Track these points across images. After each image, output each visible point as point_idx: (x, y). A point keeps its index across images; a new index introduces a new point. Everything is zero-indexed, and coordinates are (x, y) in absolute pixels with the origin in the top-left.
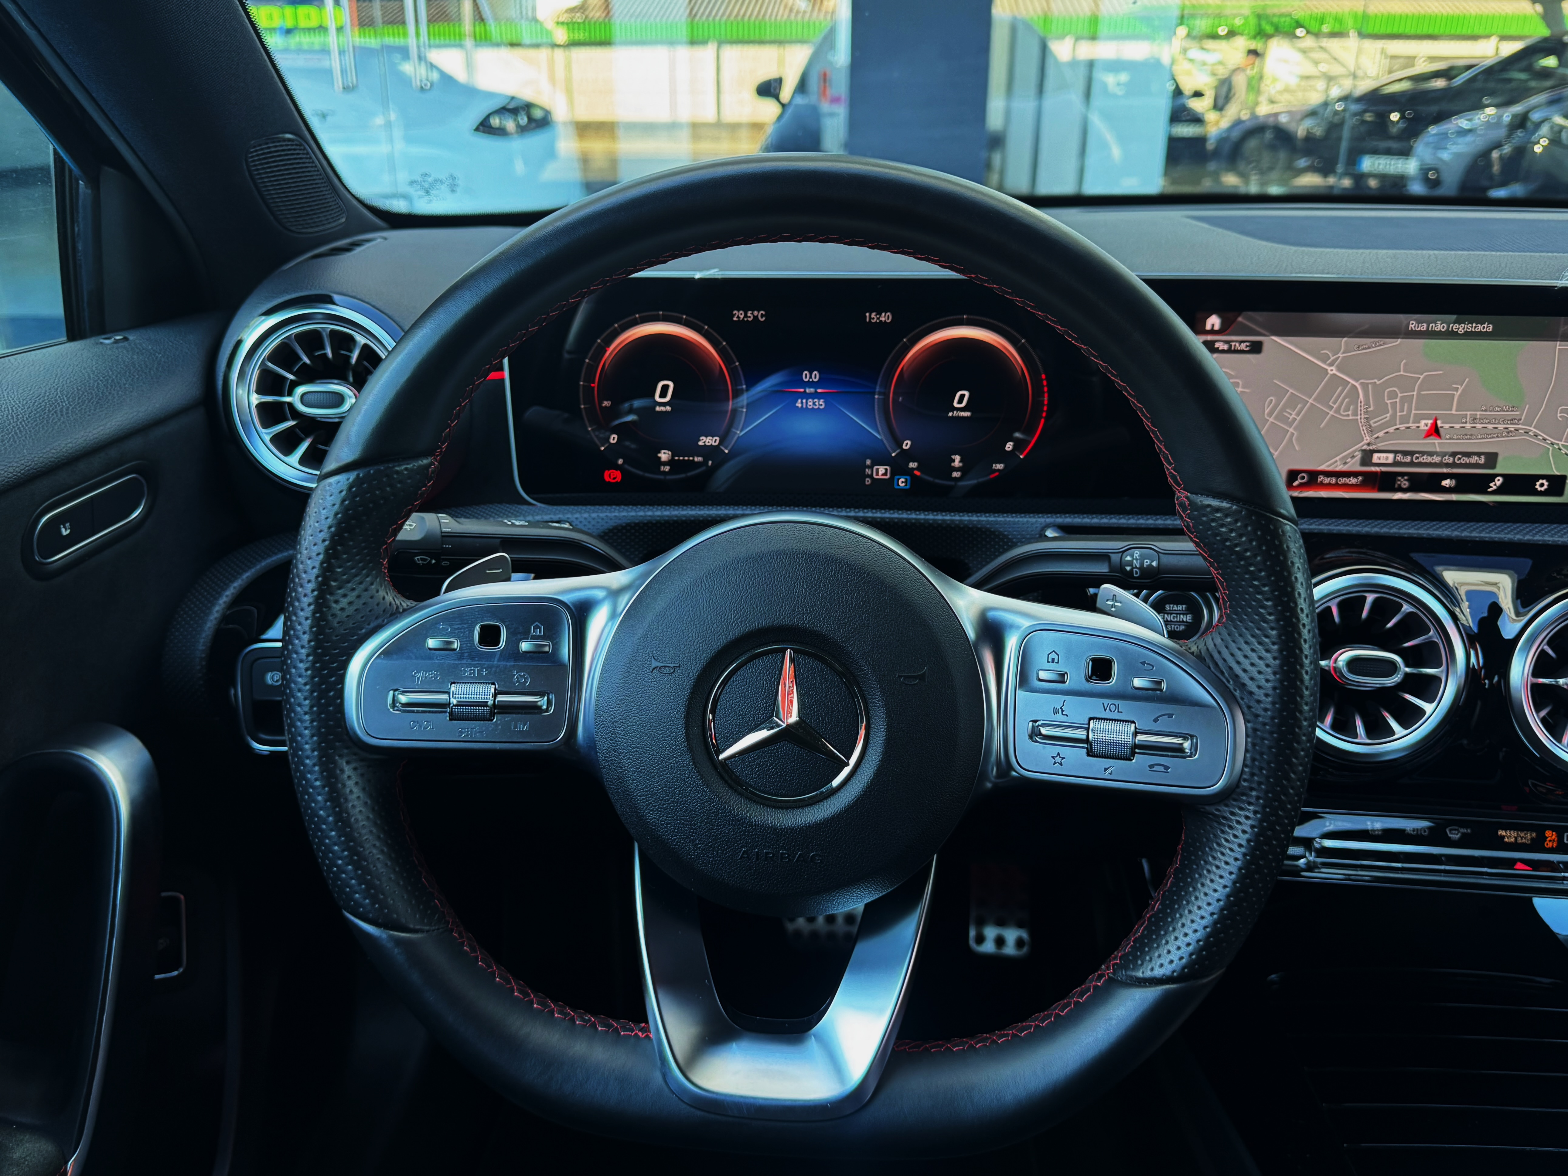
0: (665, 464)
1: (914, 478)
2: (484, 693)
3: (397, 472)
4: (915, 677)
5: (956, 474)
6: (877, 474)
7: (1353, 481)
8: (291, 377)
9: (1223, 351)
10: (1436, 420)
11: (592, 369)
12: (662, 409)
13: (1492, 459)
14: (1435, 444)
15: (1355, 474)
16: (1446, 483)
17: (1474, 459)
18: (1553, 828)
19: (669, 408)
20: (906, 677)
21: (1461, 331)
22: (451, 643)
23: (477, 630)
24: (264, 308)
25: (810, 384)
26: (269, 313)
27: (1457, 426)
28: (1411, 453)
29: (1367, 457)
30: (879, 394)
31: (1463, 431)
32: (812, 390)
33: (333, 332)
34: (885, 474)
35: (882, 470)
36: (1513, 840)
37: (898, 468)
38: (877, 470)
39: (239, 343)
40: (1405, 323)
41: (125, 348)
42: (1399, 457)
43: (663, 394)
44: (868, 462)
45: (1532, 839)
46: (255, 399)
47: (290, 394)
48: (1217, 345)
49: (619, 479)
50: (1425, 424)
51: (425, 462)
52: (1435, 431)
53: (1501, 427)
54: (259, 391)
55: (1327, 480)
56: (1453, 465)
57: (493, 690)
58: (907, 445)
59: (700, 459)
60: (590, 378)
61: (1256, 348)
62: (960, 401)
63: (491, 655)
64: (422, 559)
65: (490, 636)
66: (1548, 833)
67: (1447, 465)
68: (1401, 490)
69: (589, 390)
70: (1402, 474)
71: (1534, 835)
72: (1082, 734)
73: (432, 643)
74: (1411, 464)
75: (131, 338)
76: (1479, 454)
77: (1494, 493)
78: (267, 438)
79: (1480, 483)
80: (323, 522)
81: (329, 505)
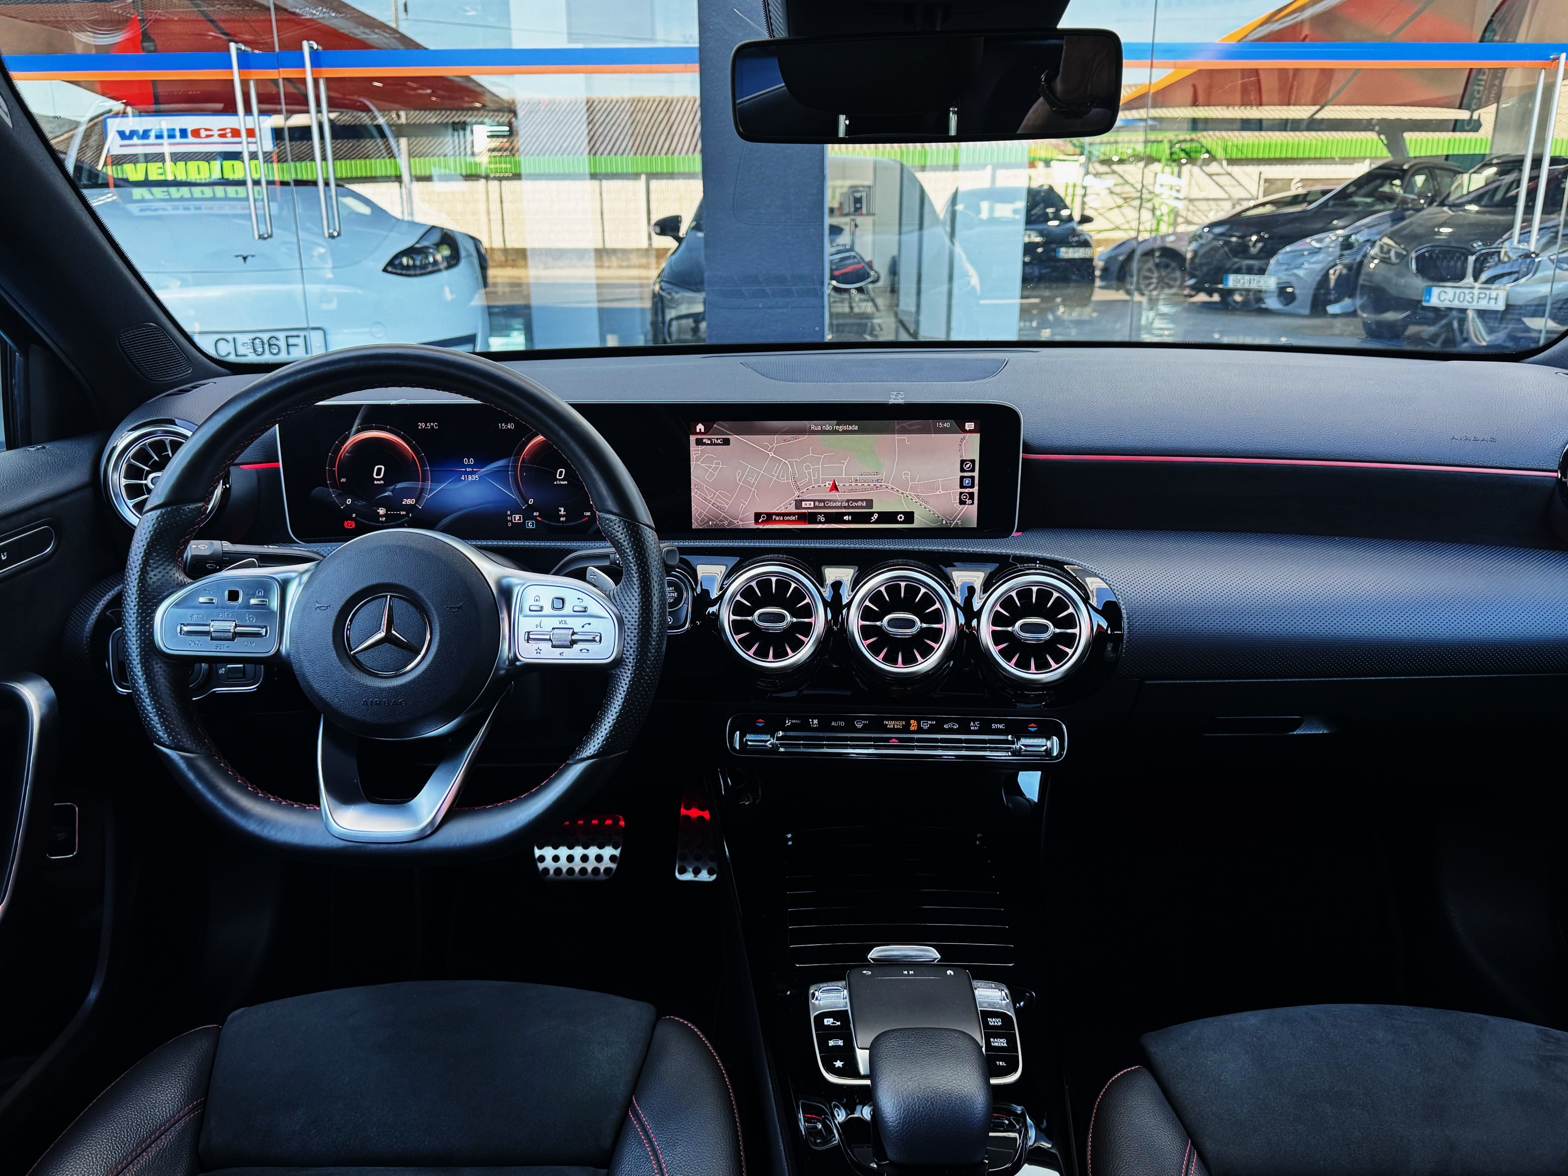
0: (382, 516)
1: (537, 521)
2: (230, 626)
3: (183, 510)
4: (455, 608)
5: (562, 519)
6: (515, 520)
7: (793, 518)
8: (147, 468)
9: (708, 444)
10: (834, 481)
11: (333, 459)
12: (378, 482)
13: (870, 503)
14: (834, 495)
15: (793, 514)
16: (846, 518)
17: (860, 504)
18: (915, 719)
19: (382, 482)
20: (450, 608)
21: (841, 430)
22: (212, 600)
23: (227, 593)
24: (130, 428)
25: (469, 466)
26: (134, 429)
27: (847, 484)
28: (824, 501)
29: (798, 503)
30: (511, 471)
31: (850, 488)
32: (471, 469)
33: (171, 441)
34: (520, 519)
35: (517, 517)
36: (892, 726)
37: (527, 515)
38: (515, 517)
39: (114, 449)
40: (808, 426)
41: (43, 453)
42: (817, 503)
43: (378, 474)
44: (509, 513)
45: (903, 725)
46: (124, 482)
47: (146, 479)
48: (704, 441)
49: (353, 526)
50: (829, 484)
51: (200, 505)
52: (834, 487)
53: (872, 484)
54: (126, 477)
55: (777, 518)
56: (848, 507)
57: (234, 624)
58: (531, 502)
59: (404, 513)
60: (332, 465)
61: (726, 442)
62: (560, 475)
63: (233, 607)
64: (211, 566)
65: (233, 596)
66: (912, 721)
67: (845, 507)
68: (820, 522)
69: (332, 472)
70: (821, 513)
71: (904, 723)
72: (548, 637)
73: (202, 600)
74: (825, 508)
75: (47, 447)
76: (862, 501)
77: (874, 523)
78: (131, 505)
79: (865, 517)
80: (143, 536)
81: (146, 527)
